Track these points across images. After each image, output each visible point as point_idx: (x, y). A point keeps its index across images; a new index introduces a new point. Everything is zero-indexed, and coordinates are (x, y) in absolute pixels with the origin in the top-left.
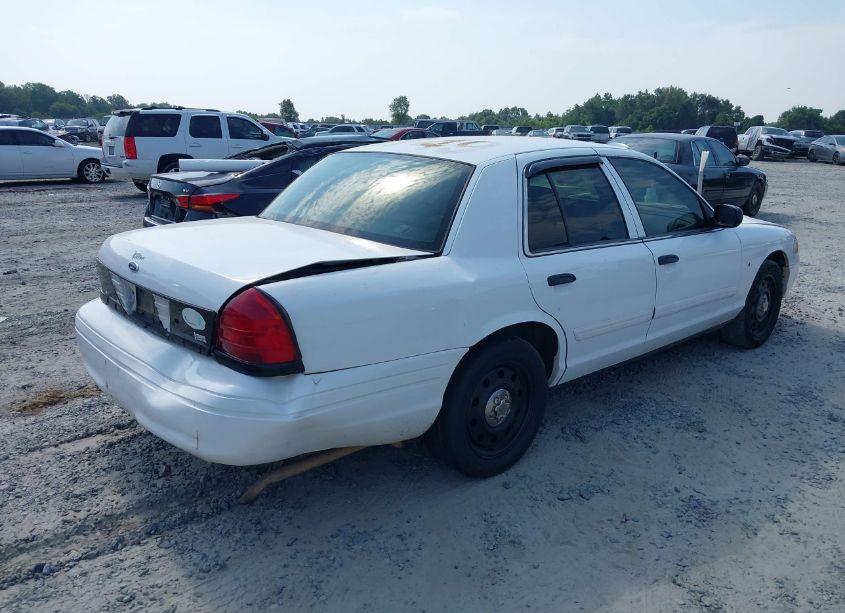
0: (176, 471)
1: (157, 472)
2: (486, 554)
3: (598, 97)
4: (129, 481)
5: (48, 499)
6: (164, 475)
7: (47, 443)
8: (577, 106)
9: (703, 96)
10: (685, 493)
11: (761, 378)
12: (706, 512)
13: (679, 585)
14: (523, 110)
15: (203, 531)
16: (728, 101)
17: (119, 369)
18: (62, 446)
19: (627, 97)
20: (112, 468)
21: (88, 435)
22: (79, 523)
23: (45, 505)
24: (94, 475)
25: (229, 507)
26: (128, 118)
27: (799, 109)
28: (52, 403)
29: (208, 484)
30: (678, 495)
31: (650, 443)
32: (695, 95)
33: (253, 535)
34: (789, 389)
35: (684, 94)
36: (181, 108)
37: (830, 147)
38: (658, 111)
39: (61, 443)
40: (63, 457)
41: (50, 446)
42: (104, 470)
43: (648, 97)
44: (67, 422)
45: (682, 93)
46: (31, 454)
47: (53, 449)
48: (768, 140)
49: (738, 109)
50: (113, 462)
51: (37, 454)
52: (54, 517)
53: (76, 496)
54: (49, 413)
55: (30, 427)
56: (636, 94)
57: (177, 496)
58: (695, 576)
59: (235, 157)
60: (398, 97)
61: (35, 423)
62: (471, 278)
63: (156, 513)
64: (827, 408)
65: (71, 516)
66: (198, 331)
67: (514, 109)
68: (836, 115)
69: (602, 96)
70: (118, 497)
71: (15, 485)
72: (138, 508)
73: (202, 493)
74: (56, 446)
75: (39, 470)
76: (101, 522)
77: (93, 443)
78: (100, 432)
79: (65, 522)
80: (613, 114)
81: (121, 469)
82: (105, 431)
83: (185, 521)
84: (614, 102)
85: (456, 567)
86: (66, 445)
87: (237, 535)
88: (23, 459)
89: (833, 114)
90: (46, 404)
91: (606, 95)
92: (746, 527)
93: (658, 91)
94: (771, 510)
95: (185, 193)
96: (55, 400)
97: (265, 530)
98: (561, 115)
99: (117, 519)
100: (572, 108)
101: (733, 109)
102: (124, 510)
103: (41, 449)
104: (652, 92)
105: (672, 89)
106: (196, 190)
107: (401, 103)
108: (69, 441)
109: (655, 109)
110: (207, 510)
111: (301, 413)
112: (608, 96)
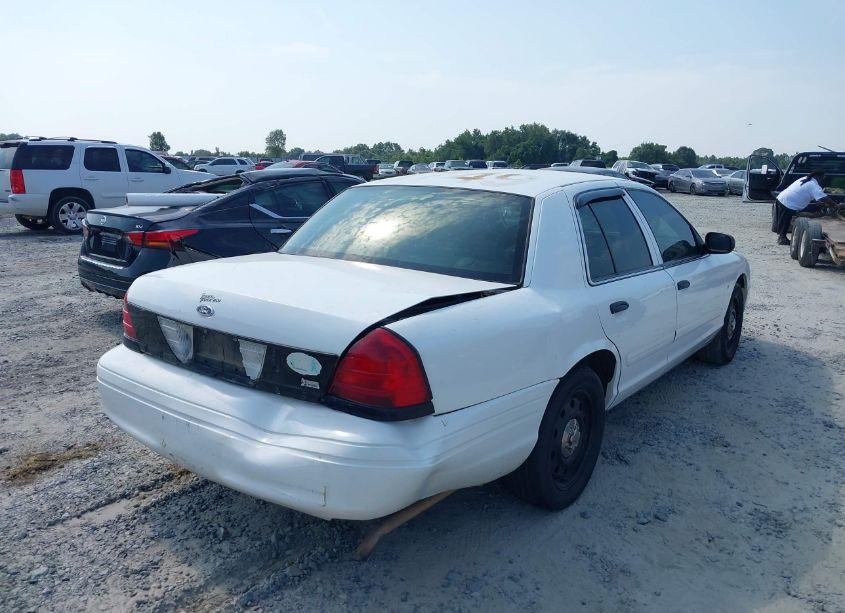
0: (235, 532)
1: (215, 536)
2: (605, 587)
3: (467, 133)
4: (187, 549)
5: (104, 578)
6: (224, 539)
7: (66, 515)
8: (448, 142)
9: (563, 132)
10: (749, 507)
11: (747, 392)
12: (778, 524)
13: (795, 596)
14: (396, 145)
15: (302, 594)
16: (585, 138)
17: (188, 424)
18: (85, 516)
19: (494, 133)
20: (160, 536)
21: (110, 501)
22: (157, 603)
23: (103, 586)
24: (144, 546)
25: (318, 565)
26: (15, 149)
27: (647, 145)
28: (45, 468)
29: (281, 544)
30: (742, 510)
31: (689, 461)
32: (556, 132)
33: (360, 593)
34: (777, 401)
35: (546, 130)
36: (72, 139)
37: (688, 179)
38: (524, 147)
39: (84, 513)
40: (95, 529)
41: (71, 518)
42: (152, 538)
43: (514, 132)
44: (76, 489)
45: (544, 129)
46: (52, 528)
47: (76, 521)
48: (634, 173)
49: (594, 144)
50: (158, 528)
51: (59, 528)
52: (122, 598)
53: (137, 572)
54: (47, 479)
55: (34, 497)
56: (502, 130)
57: (253, 560)
58: (804, 586)
59: (176, 191)
60: (274, 130)
61: (36, 492)
62: (557, 309)
63: (237, 582)
64: (817, 415)
65: (141, 595)
66: (308, 377)
67: (388, 144)
68: (679, 151)
69: (472, 133)
70: (185, 568)
71: (54, 566)
72: (215, 579)
73: (278, 555)
74: (79, 517)
75: (73, 545)
76: (181, 599)
77: (122, 508)
78: (124, 496)
79: (139, 603)
80: (482, 149)
81: (170, 536)
82: (129, 495)
83: (279, 587)
84: (482, 137)
85: (584, 604)
86: (90, 515)
87: (344, 596)
88: (46, 535)
89: (676, 150)
90: (39, 470)
91: (475, 131)
92: (819, 534)
93: (523, 127)
94: (831, 515)
95: (139, 229)
96: (46, 464)
97: (370, 587)
98: (433, 150)
99: (197, 593)
100: (444, 143)
101: (591, 144)
102: (202, 582)
103: (62, 521)
104: (517, 128)
105: (536, 126)
106: (153, 225)
107: (277, 137)
108: (91, 510)
109: (522, 143)
110: (298, 573)
111: (437, 457)
112: (477, 132)
